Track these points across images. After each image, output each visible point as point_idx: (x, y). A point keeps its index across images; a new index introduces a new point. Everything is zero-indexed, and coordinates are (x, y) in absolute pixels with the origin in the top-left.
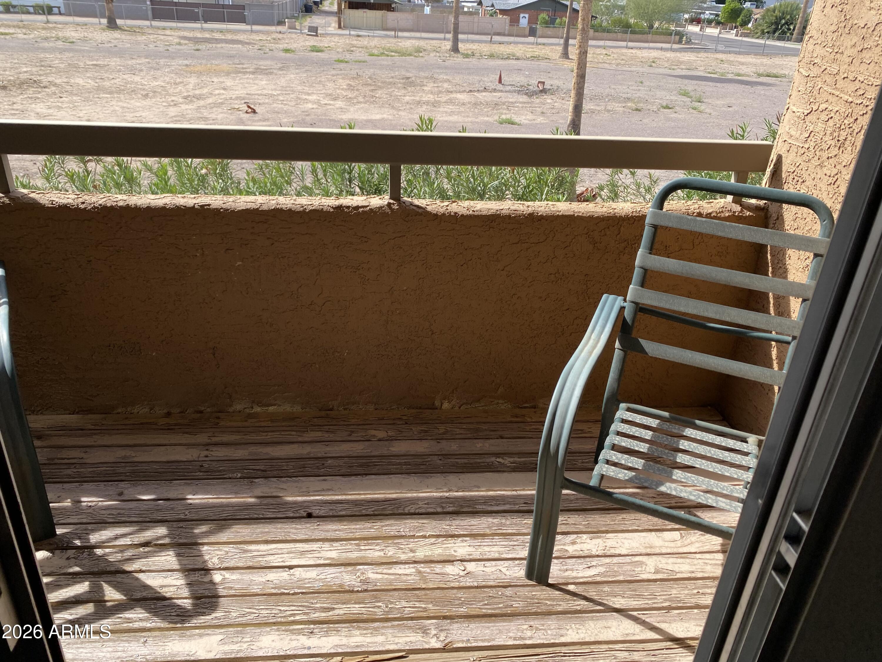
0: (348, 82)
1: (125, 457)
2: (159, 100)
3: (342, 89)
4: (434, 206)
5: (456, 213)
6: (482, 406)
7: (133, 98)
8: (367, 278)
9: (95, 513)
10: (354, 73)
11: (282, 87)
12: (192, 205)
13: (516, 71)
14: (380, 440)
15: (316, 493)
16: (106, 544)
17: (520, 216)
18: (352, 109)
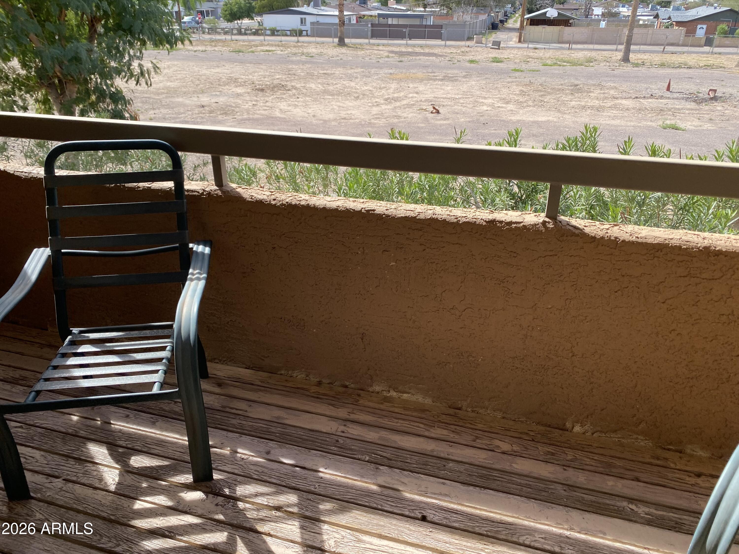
0: (521, 88)
1: (278, 418)
2: (366, 101)
3: (515, 94)
4: (592, 228)
5: (616, 238)
6: (618, 438)
7: (348, 100)
8: (511, 292)
9: (245, 466)
10: (527, 80)
11: (464, 91)
12: (360, 209)
13: (686, 80)
14: (504, 453)
15: (433, 496)
16: (247, 499)
17: (693, 249)
18: (521, 112)
